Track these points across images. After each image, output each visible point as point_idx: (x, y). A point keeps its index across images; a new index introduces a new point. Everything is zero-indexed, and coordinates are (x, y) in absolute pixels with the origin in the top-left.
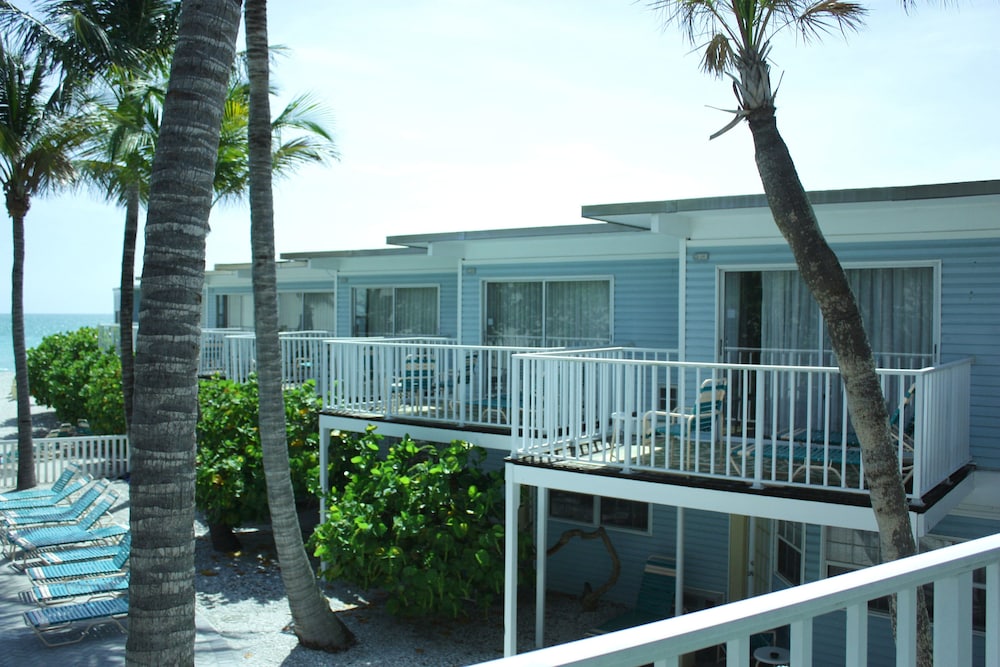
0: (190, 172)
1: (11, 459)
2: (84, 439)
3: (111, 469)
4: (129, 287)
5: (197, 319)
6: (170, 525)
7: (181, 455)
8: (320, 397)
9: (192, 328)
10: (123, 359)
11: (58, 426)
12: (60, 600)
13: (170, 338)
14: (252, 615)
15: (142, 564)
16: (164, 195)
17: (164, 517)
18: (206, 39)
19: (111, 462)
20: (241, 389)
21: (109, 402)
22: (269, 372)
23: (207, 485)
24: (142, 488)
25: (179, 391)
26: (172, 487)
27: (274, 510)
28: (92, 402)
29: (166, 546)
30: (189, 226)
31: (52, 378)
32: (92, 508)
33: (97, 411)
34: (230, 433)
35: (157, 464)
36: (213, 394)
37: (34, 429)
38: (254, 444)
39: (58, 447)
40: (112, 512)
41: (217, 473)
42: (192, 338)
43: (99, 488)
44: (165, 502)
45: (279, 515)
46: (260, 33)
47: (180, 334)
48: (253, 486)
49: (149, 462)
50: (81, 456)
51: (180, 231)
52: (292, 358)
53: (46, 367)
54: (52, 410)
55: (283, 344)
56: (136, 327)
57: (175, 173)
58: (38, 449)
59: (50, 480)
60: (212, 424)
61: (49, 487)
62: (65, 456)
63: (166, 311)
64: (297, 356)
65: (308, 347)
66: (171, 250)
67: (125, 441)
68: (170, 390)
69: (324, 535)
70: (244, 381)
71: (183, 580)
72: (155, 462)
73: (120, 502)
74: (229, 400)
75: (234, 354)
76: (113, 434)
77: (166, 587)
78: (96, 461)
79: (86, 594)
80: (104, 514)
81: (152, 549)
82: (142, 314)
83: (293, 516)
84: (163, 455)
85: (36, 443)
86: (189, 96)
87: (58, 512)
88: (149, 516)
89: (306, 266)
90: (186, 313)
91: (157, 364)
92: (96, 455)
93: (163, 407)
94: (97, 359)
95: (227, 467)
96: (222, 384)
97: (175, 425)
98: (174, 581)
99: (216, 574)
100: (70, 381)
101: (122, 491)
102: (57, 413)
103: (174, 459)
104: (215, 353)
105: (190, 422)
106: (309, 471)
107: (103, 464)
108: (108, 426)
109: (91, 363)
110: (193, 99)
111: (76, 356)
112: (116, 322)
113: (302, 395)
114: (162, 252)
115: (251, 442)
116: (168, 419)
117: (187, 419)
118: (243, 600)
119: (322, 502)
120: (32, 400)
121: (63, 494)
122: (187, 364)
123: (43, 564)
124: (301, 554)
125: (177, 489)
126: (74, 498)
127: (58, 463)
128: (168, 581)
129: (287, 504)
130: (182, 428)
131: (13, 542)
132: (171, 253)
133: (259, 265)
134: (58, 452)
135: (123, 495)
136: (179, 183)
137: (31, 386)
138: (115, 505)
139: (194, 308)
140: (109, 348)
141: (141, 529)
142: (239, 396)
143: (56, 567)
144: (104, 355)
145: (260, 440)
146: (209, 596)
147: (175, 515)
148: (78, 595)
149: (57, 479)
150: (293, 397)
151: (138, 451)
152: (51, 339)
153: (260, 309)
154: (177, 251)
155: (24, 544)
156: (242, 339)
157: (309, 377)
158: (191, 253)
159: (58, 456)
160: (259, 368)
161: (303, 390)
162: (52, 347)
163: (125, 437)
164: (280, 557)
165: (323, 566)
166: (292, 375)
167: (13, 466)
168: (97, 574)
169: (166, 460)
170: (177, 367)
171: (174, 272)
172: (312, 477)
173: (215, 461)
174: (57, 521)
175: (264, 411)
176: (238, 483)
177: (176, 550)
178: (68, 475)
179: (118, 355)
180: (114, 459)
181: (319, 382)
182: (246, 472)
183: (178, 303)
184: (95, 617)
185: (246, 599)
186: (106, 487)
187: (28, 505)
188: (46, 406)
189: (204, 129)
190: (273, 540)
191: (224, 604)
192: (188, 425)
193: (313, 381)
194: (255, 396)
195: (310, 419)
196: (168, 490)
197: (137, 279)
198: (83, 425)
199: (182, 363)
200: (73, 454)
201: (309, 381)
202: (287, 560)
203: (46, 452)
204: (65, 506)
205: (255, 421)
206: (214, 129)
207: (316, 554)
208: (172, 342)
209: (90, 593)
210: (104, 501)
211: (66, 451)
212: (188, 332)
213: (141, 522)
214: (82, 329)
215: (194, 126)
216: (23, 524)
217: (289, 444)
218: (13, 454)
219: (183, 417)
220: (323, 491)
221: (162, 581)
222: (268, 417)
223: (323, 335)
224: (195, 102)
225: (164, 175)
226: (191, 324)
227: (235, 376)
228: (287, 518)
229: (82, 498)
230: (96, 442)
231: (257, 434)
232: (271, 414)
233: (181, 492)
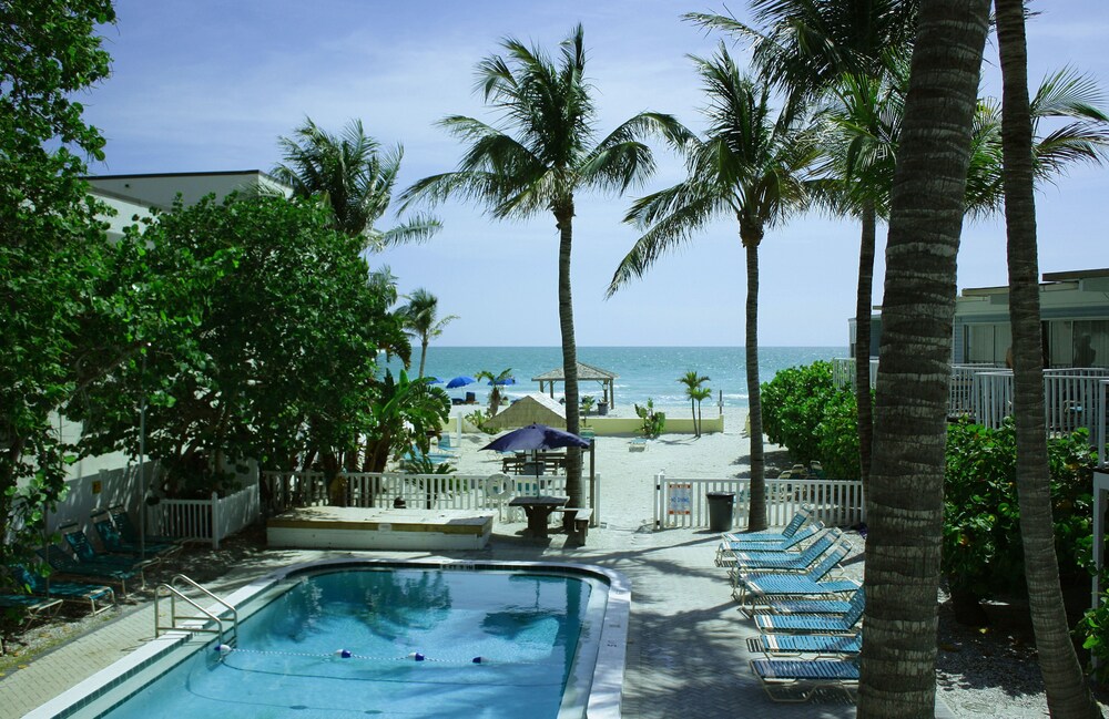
0: (936, 182)
1: (743, 498)
2: (817, 482)
3: (844, 517)
4: (867, 317)
5: (947, 354)
6: (910, 595)
7: (925, 514)
8: (1094, 449)
9: (941, 365)
10: (859, 397)
11: (790, 467)
12: (787, 654)
13: (915, 376)
14: (999, 707)
15: (876, 635)
16: (907, 211)
17: (903, 584)
18: (952, 23)
19: (844, 509)
20: (995, 435)
21: (843, 445)
22: (1030, 417)
23: (951, 545)
24: (879, 549)
25: (926, 440)
26: (913, 551)
27: (1033, 585)
28: (826, 443)
29: (905, 619)
30: (937, 246)
31: (785, 416)
32: (822, 559)
33: (831, 453)
34: (980, 487)
35: (897, 523)
36: (960, 440)
37: (766, 468)
38: (1009, 501)
39: (790, 489)
40: (844, 564)
41: (962, 533)
42: (941, 377)
43: (830, 538)
44: (904, 568)
45: (1038, 591)
46: (1015, 11)
47: (927, 372)
48: (1007, 551)
49: (888, 519)
50: (813, 501)
51: (926, 252)
52: (1058, 399)
53: (779, 404)
54: (785, 449)
55: (1046, 383)
56: (874, 362)
57: (919, 184)
58: (770, 490)
59: (781, 524)
60: (959, 474)
61: (780, 531)
62: (797, 499)
63: (911, 346)
64: (1065, 398)
65: (1079, 387)
66: (916, 275)
67: (859, 487)
68: (914, 437)
69: (1096, 622)
70: (998, 427)
71: (922, 661)
72: (895, 520)
73: (852, 554)
74: (980, 448)
75: (986, 394)
76: (847, 479)
77: (902, 666)
78: (828, 507)
79: (813, 651)
80: (835, 566)
81: (888, 620)
82: (884, 349)
83: (1058, 595)
84: (905, 512)
85: (768, 483)
86: (934, 93)
87: (788, 558)
88: (886, 582)
89: (1077, 288)
90: (934, 347)
91: (901, 407)
92: (828, 501)
93: (906, 457)
94: (832, 396)
95: (975, 526)
96: (971, 428)
97: (919, 479)
98: (912, 661)
99: (958, 650)
100: (803, 419)
101: (857, 543)
102: (789, 452)
103: (917, 519)
104: (964, 392)
105: (937, 476)
106: (1079, 539)
107: (836, 510)
108: (841, 469)
109: (825, 401)
110: (938, 96)
111: (810, 393)
112: (852, 356)
113: (1072, 446)
114: (906, 277)
115: (1005, 500)
116: (911, 472)
117: (934, 472)
118: (989, 686)
119: (1095, 580)
120: (765, 437)
121: (794, 541)
122: (934, 407)
123: (771, 612)
124: (1065, 643)
125: (920, 554)
126: (805, 545)
127: (789, 505)
128: (905, 660)
129: (1050, 579)
130: (927, 483)
131: (743, 585)
132: (917, 277)
133: (1018, 288)
134: (789, 494)
135: (855, 547)
136: (926, 197)
137: (764, 423)
138: (847, 558)
139: (944, 342)
140: (844, 384)
141: (877, 595)
142: (991, 444)
143: (784, 617)
144: (839, 392)
145: (1017, 499)
146: (948, 675)
147: (916, 583)
148: (805, 651)
149: (788, 524)
150: (1058, 448)
151: (876, 506)
152: (784, 373)
153: (1019, 342)
154: (923, 275)
155: (754, 589)
156: (995, 377)
157: (1079, 425)
158: (939, 277)
159: (789, 499)
160: (1016, 412)
161: (1073, 440)
162: (785, 382)
163: (861, 483)
164: (1037, 643)
165: (1094, 660)
166: (1058, 421)
167: (746, 506)
168: (825, 630)
169: (908, 518)
170: (923, 411)
171: (921, 300)
172: (1081, 547)
173: (961, 518)
174: (788, 568)
175: (1023, 464)
176: (988, 546)
177: (915, 625)
178: (799, 521)
179: (853, 391)
180: (848, 507)
181: (1094, 432)
182: (998, 533)
183: (925, 336)
184: (822, 678)
185: (993, 686)
186: (838, 537)
187: (759, 548)
188: (778, 445)
189: (953, 129)
190: (1031, 621)
191: (964, 687)
192: (934, 479)
193: (1086, 430)
194: (1010, 445)
195: (1081, 475)
196: (909, 554)
197: (876, 308)
198: (815, 467)
199: (929, 406)
200: (805, 498)
201: (1080, 430)
202: (1048, 647)
203: (777, 494)
204: (794, 552)
205: (1011, 474)
206: (964, 129)
207: (1085, 646)
208: (918, 382)
209: (817, 651)
210: (835, 552)
211: (797, 494)
212: (936, 370)
213: (877, 588)
214: (816, 363)
215: (941, 128)
216: (754, 568)
217: (1054, 505)
218: (746, 493)
219: (929, 470)
220: (1096, 566)
221: (899, 658)
222: (1029, 471)
223: (1100, 373)
224: (942, 99)
225: (906, 188)
226: (940, 361)
227: (987, 420)
228: (1049, 596)
229: (812, 547)
230: (828, 487)
231: (1013, 490)
232: (1031, 468)
233: (924, 558)
